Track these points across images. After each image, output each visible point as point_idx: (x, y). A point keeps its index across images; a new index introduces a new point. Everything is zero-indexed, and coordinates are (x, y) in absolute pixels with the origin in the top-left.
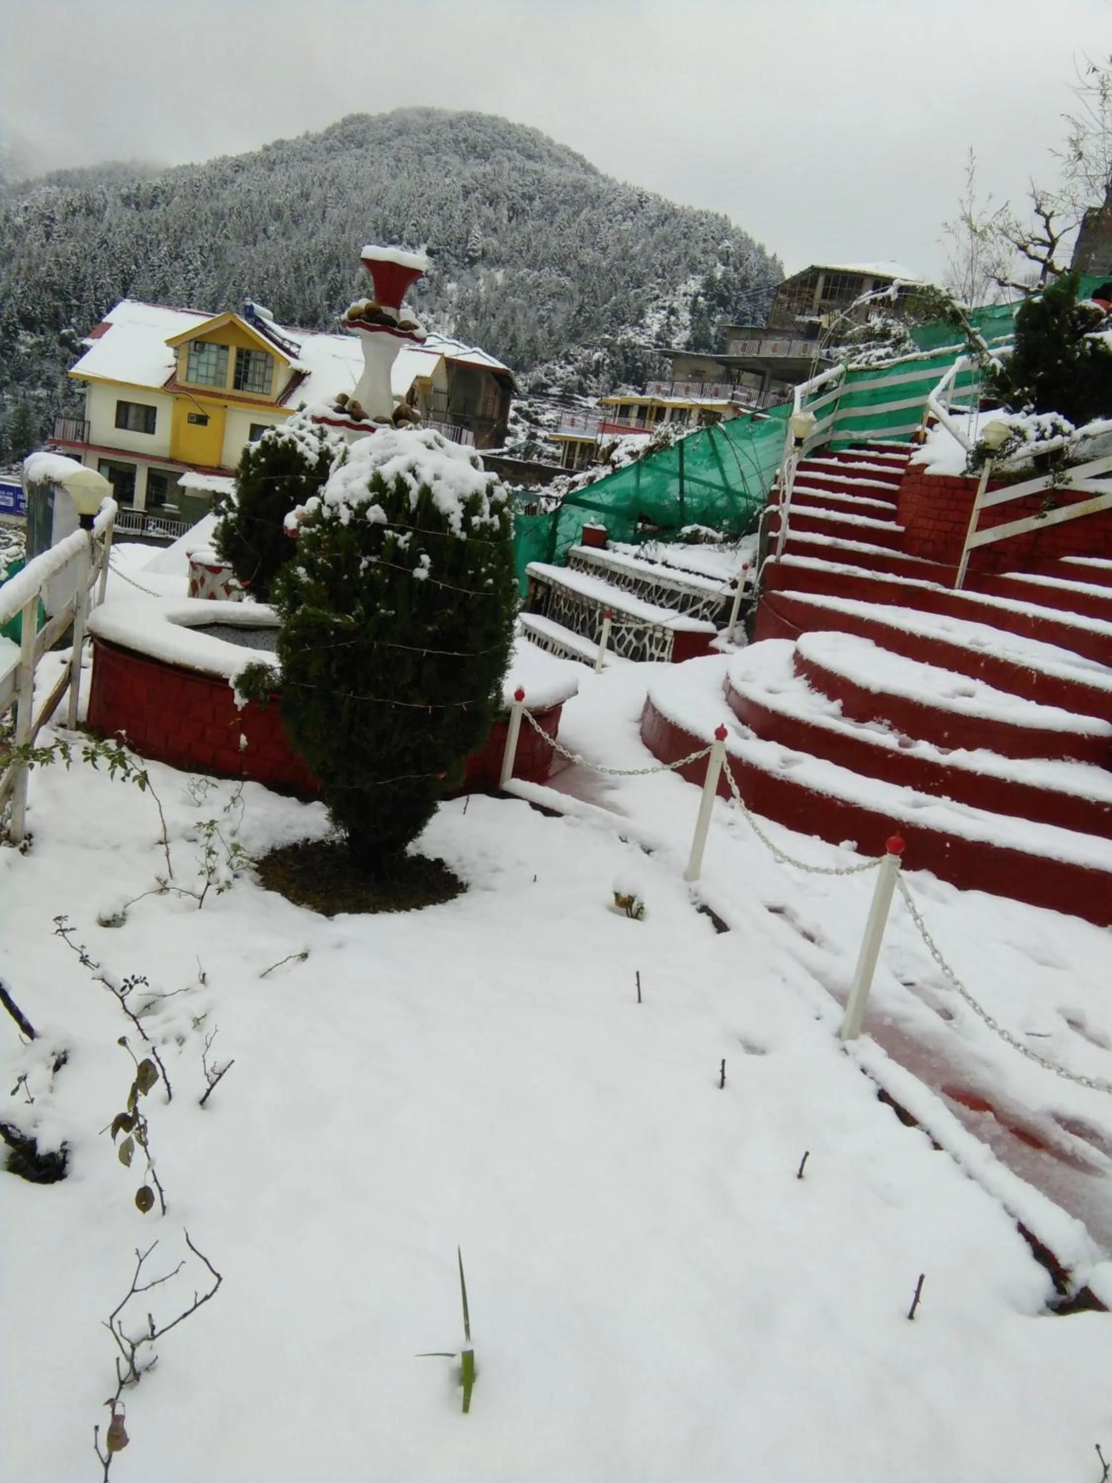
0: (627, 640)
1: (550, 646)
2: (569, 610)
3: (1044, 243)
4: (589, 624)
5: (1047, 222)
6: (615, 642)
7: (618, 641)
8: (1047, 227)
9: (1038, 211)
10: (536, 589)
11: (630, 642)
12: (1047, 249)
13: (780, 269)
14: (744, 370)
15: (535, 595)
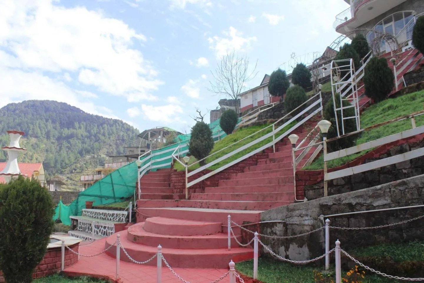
0: (102, 230)
1: (79, 237)
2: (84, 225)
3: (200, 118)
4: (90, 228)
5: (200, 113)
6: (98, 232)
7: (99, 231)
8: (200, 114)
9: (197, 111)
10: (73, 222)
11: (103, 230)
12: (201, 120)
13: (138, 131)
14: (132, 158)
15: (73, 224)
